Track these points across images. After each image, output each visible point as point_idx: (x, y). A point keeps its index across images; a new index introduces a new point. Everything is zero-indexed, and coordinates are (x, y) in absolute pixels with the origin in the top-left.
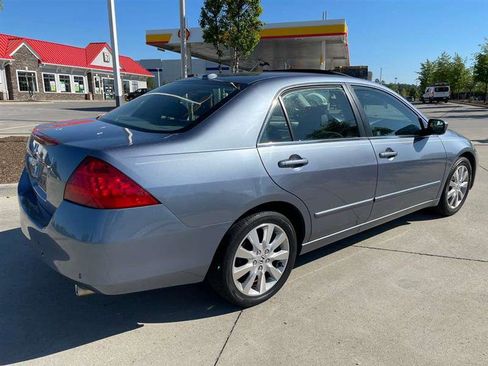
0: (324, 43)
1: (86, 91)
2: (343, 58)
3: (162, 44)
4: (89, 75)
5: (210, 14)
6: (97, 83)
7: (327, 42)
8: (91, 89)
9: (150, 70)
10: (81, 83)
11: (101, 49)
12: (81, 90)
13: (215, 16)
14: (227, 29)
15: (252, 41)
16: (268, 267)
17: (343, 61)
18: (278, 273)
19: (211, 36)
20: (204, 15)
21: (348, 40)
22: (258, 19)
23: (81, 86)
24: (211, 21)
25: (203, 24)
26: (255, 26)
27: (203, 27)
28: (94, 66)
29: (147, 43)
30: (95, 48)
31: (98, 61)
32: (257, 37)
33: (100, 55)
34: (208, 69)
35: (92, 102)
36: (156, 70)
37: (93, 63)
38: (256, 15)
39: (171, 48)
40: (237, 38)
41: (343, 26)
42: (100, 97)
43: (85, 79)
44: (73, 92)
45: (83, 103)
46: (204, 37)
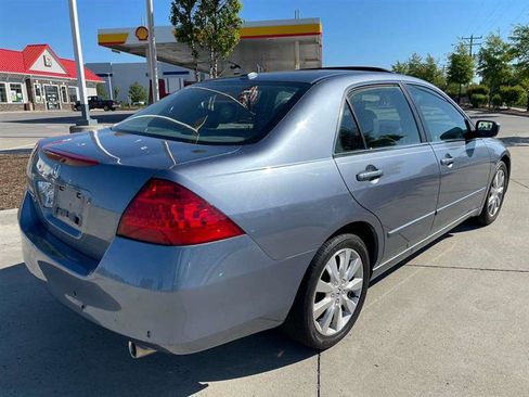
0: (297, 44)
1: (25, 100)
2: (317, 60)
3: (117, 45)
4: (28, 82)
5: (182, 10)
6: (37, 90)
7: (301, 43)
8: (31, 98)
9: (100, 75)
10: (19, 91)
11: (41, 51)
12: (19, 99)
13: (188, 13)
14: (202, 27)
15: (231, 41)
16: (344, 300)
17: (316, 63)
18: (352, 304)
19: (184, 35)
20: (175, 10)
21: (323, 40)
22: (238, 15)
23: (19, 95)
24: (183, 18)
25: (174, 21)
26: (234, 23)
27: (174, 24)
28: (33, 72)
29: (100, 44)
30: (34, 51)
31: (38, 65)
32: (237, 36)
33: (40, 59)
34: (165, 73)
35: (32, 113)
36: (107, 75)
37: (32, 68)
38: (236, 11)
39: (128, 50)
40: (215, 37)
41: (318, 25)
42: (42, 107)
43: (23, 87)
44: (10, 101)
45: (21, 114)
46: (177, 36)
